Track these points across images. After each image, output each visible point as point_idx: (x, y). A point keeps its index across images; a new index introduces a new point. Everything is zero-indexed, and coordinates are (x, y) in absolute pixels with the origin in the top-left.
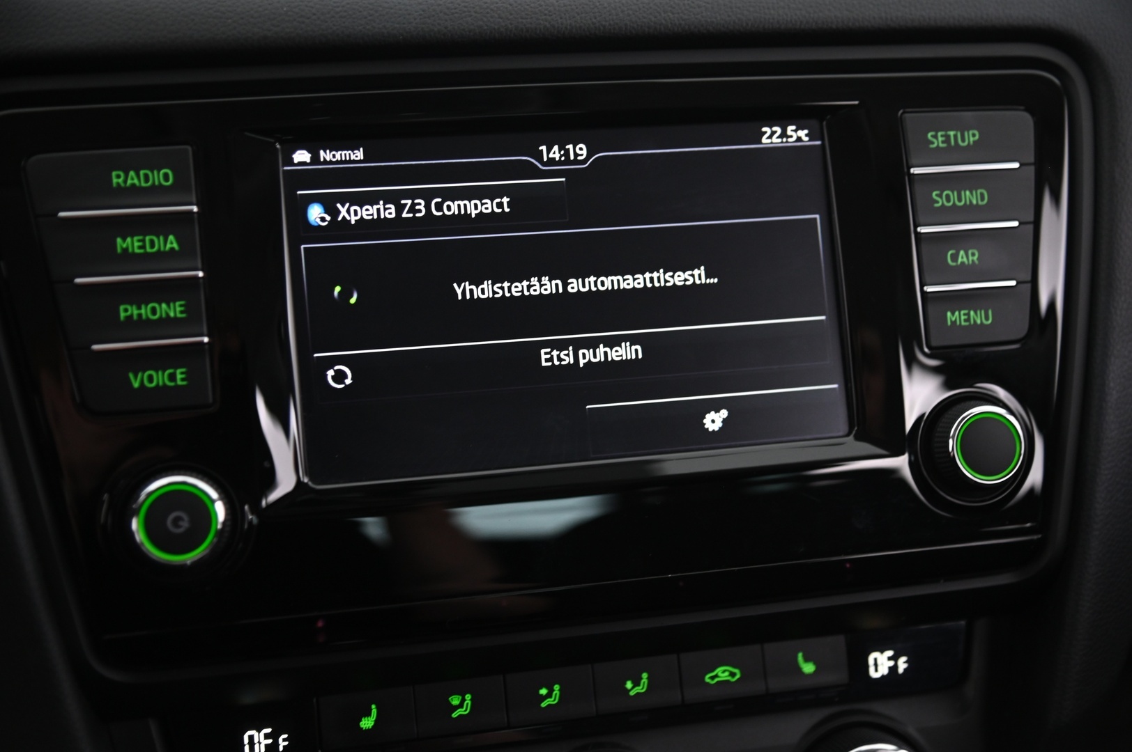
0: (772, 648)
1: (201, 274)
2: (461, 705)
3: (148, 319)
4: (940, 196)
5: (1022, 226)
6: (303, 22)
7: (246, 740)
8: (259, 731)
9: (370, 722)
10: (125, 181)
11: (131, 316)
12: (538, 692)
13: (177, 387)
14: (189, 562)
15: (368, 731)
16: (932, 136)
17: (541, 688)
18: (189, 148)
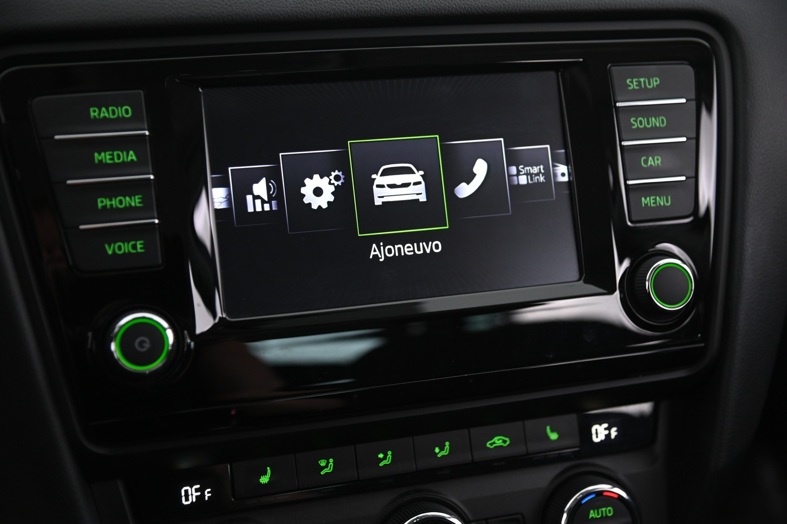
0: (530, 424)
1: (152, 177)
2: (326, 466)
3: (117, 208)
4: (636, 121)
5: (689, 141)
6: (216, 7)
7: (183, 493)
8: (191, 487)
9: (266, 479)
10: (99, 115)
11: (106, 206)
12: (378, 456)
13: (138, 253)
14: (147, 372)
15: (265, 484)
16: (630, 82)
17: (380, 454)
18: (142, 92)
